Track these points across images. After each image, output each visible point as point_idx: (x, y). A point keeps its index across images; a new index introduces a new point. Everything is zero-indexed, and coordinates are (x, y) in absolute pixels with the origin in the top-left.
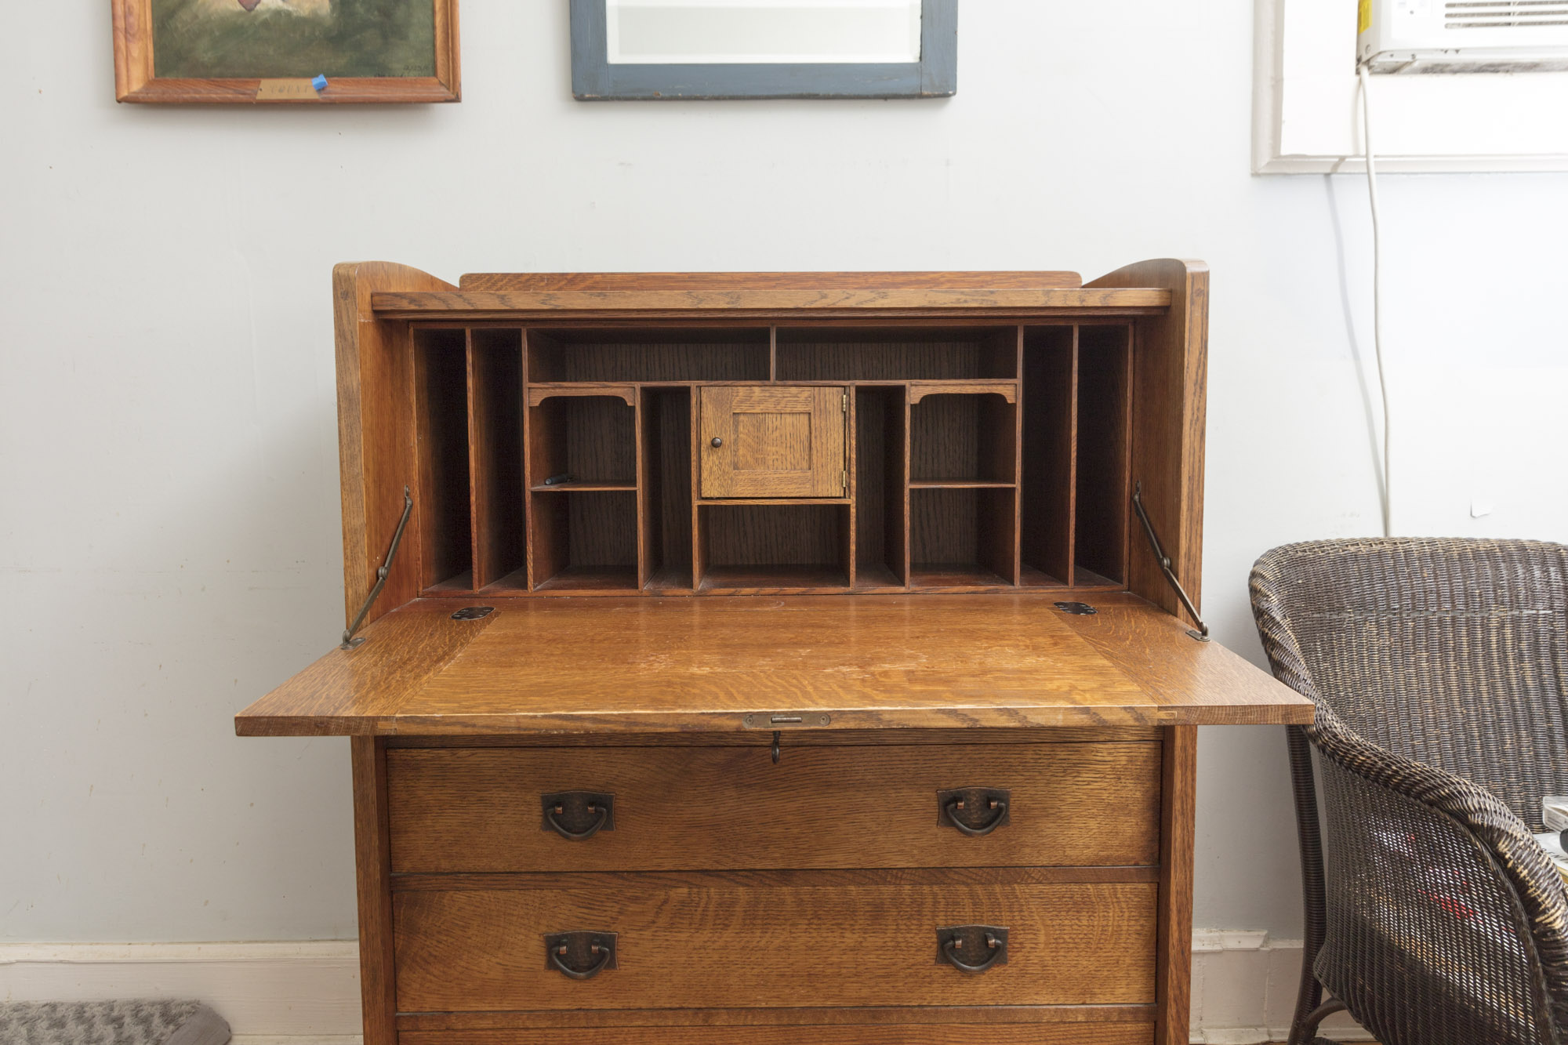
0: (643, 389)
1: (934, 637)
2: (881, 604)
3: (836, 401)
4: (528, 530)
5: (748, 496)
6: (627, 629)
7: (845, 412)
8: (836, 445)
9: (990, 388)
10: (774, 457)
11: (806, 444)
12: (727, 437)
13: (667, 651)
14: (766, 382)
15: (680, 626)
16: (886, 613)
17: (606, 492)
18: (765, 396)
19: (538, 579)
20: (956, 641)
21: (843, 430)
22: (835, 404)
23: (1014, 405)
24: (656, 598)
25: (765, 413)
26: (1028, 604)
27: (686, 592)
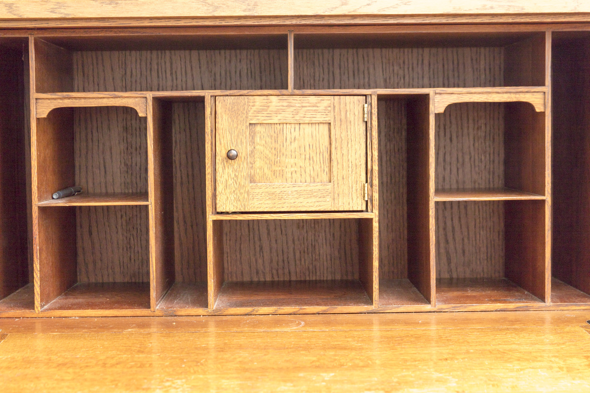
0: (155, 99)
1: (463, 359)
2: (407, 323)
3: (358, 110)
4: (34, 246)
5: (266, 210)
6: (140, 352)
7: (366, 122)
8: (358, 156)
9: (517, 96)
10: (293, 169)
11: (327, 156)
12: (243, 150)
13: (183, 376)
14: (284, 92)
15: (196, 348)
16: (411, 333)
17: (115, 206)
18: (283, 106)
19: (45, 299)
20: (487, 362)
21: (364, 140)
22: (356, 113)
23: (543, 114)
24: (169, 318)
25: (283, 123)
26: (559, 321)
27: (201, 311)
